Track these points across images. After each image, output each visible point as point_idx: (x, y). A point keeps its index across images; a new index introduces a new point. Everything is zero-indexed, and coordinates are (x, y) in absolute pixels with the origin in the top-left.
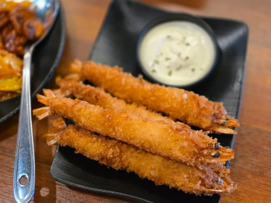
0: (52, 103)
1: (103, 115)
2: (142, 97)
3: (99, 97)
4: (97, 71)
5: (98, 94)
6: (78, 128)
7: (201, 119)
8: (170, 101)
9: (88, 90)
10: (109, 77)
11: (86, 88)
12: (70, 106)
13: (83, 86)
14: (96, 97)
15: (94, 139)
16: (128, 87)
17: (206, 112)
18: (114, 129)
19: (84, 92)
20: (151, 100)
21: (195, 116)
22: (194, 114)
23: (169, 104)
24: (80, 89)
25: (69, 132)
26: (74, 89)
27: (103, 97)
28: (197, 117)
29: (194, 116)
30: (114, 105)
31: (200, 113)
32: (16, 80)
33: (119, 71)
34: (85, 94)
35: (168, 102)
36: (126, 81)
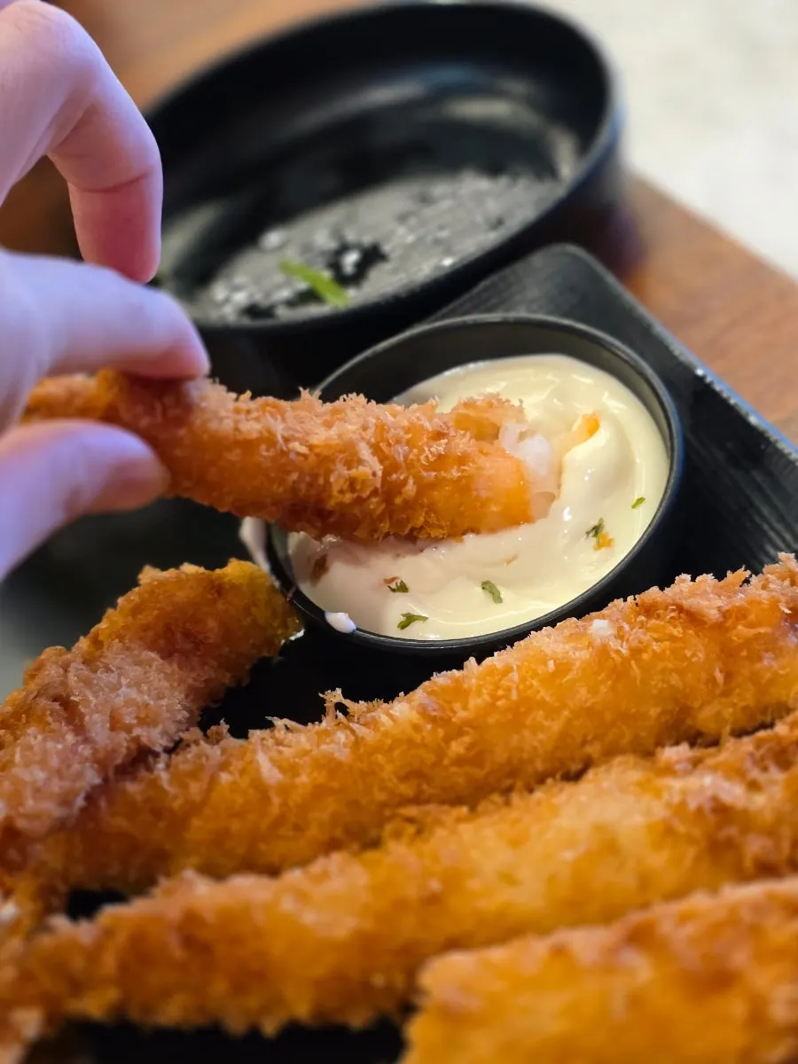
2: (405, 778)
7: (754, 678)
8: (545, 695)
9: (121, 938)
13: (84, 932)
17: (751, 626)
19: (109, 963)
20: (459, 761)
21: (719, 677)
22: (704, 676)
23: (552, 712)
28: (728, 676)
29: (713, 680)
31: (728, 654)
34: (124, 968)
35: (542, 704)
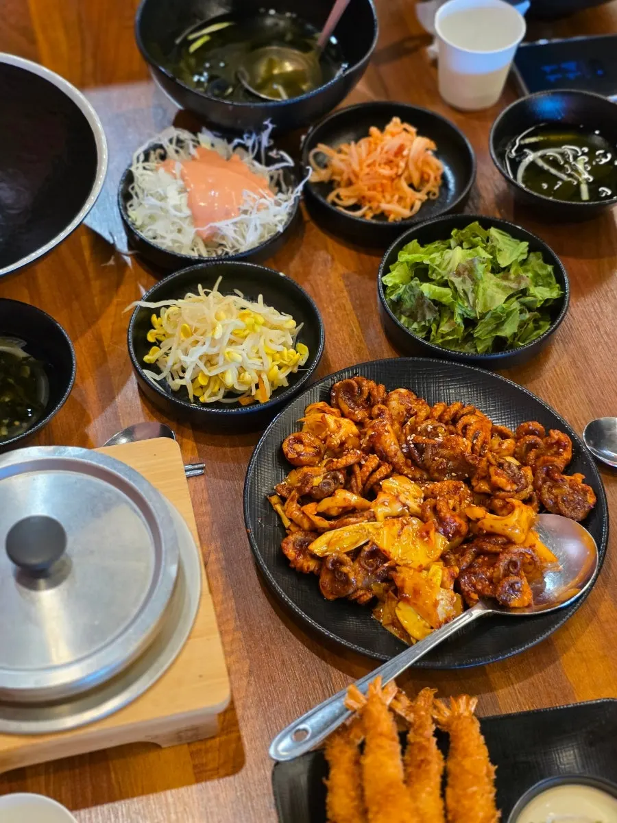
0: (372, 702)
1: (391, 785)
3: (423, 765)
4: (465, 740)
5: (428, 763)
6: (357, 763)
9: (426, 743)
10: (467, 764)
11: (428, 740)
12: (379, 730)
13: (430, 733)
14: (422, 761)
15: (353, 794)
16: (466, 803)
18: (377, 813)
24: (421, 731)
25: (346, 752)
26: (418, 723)
27: (428, 772)
30: (424, 795)
32: (425, 626)
33: (488, 775)
36: (474, 793)
